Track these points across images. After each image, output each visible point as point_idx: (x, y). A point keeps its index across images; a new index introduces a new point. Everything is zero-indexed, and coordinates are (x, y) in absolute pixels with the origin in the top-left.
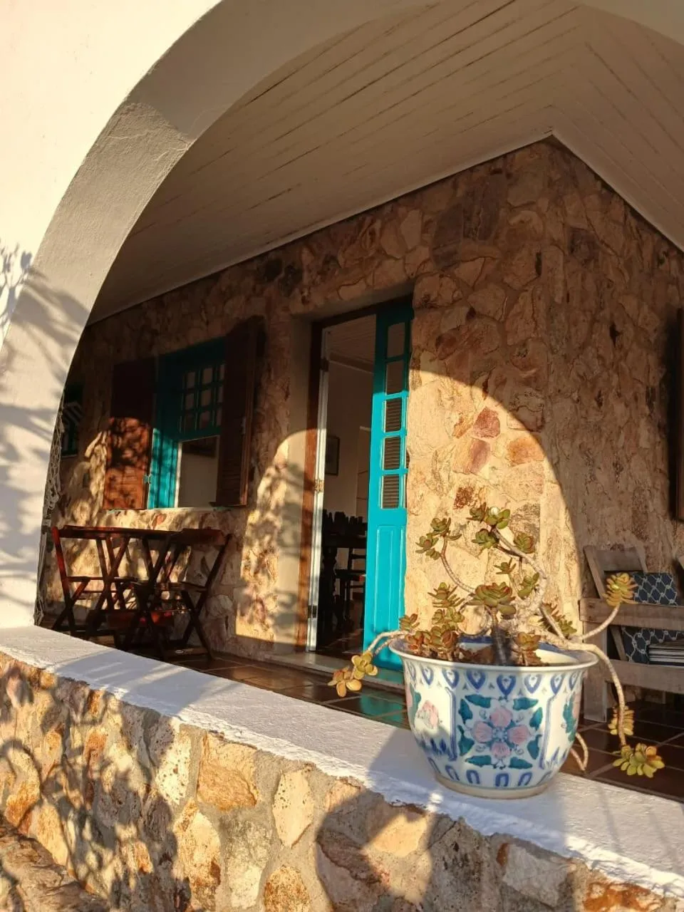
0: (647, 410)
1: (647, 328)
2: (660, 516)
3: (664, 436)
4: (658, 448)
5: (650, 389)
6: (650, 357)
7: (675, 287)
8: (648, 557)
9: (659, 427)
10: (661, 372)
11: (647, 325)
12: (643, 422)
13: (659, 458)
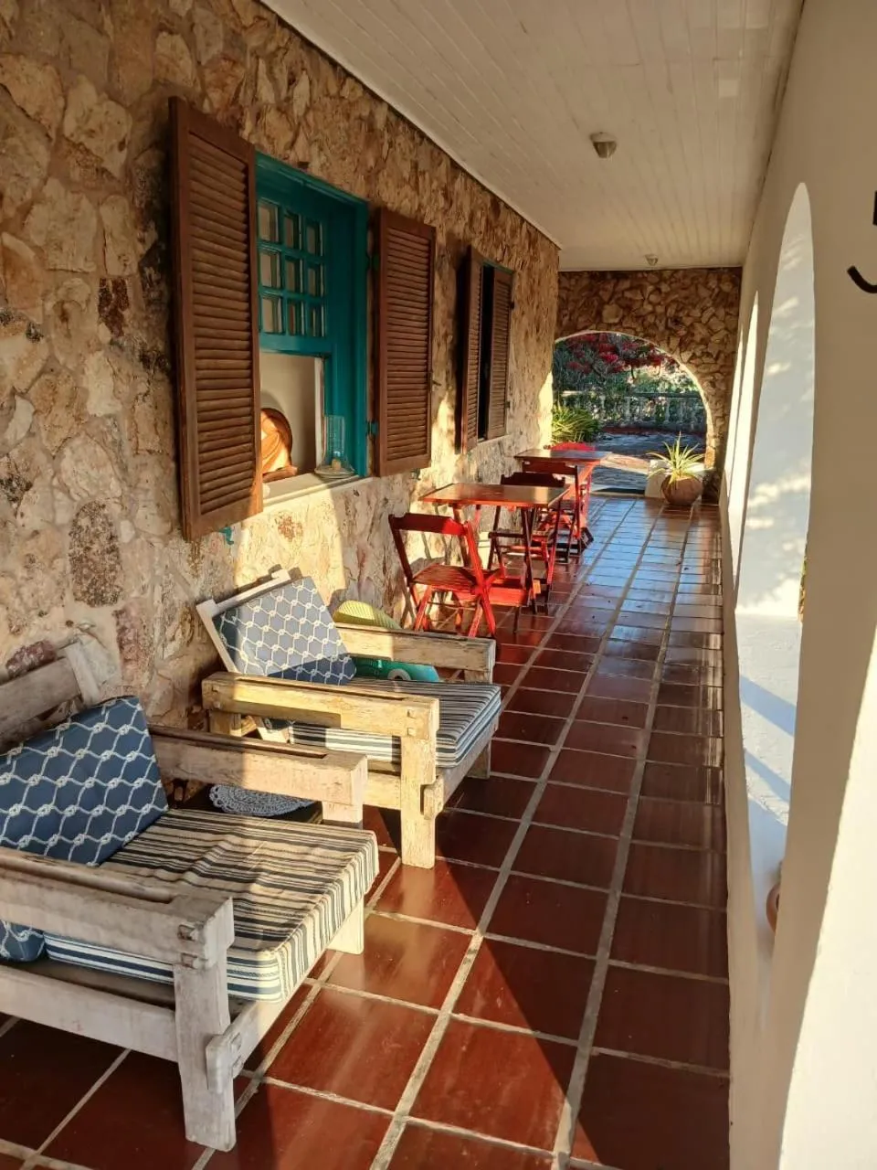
0: (104, 334)
1: (91, 144)
2: (154, 540)
3: (159, 376)
4: (143, 408)
5: (110, 283)
6: (104, 210)
7: (179, 41)
8: (122, 630)
9: (144, 359)
10: (142, 241)
11: (91, 133)
12: (95, 361)
13: (145, 428)
